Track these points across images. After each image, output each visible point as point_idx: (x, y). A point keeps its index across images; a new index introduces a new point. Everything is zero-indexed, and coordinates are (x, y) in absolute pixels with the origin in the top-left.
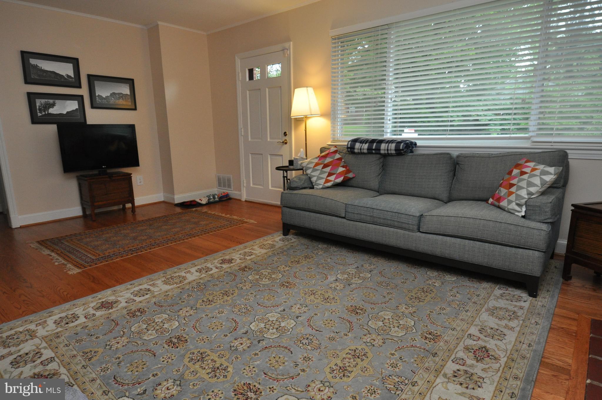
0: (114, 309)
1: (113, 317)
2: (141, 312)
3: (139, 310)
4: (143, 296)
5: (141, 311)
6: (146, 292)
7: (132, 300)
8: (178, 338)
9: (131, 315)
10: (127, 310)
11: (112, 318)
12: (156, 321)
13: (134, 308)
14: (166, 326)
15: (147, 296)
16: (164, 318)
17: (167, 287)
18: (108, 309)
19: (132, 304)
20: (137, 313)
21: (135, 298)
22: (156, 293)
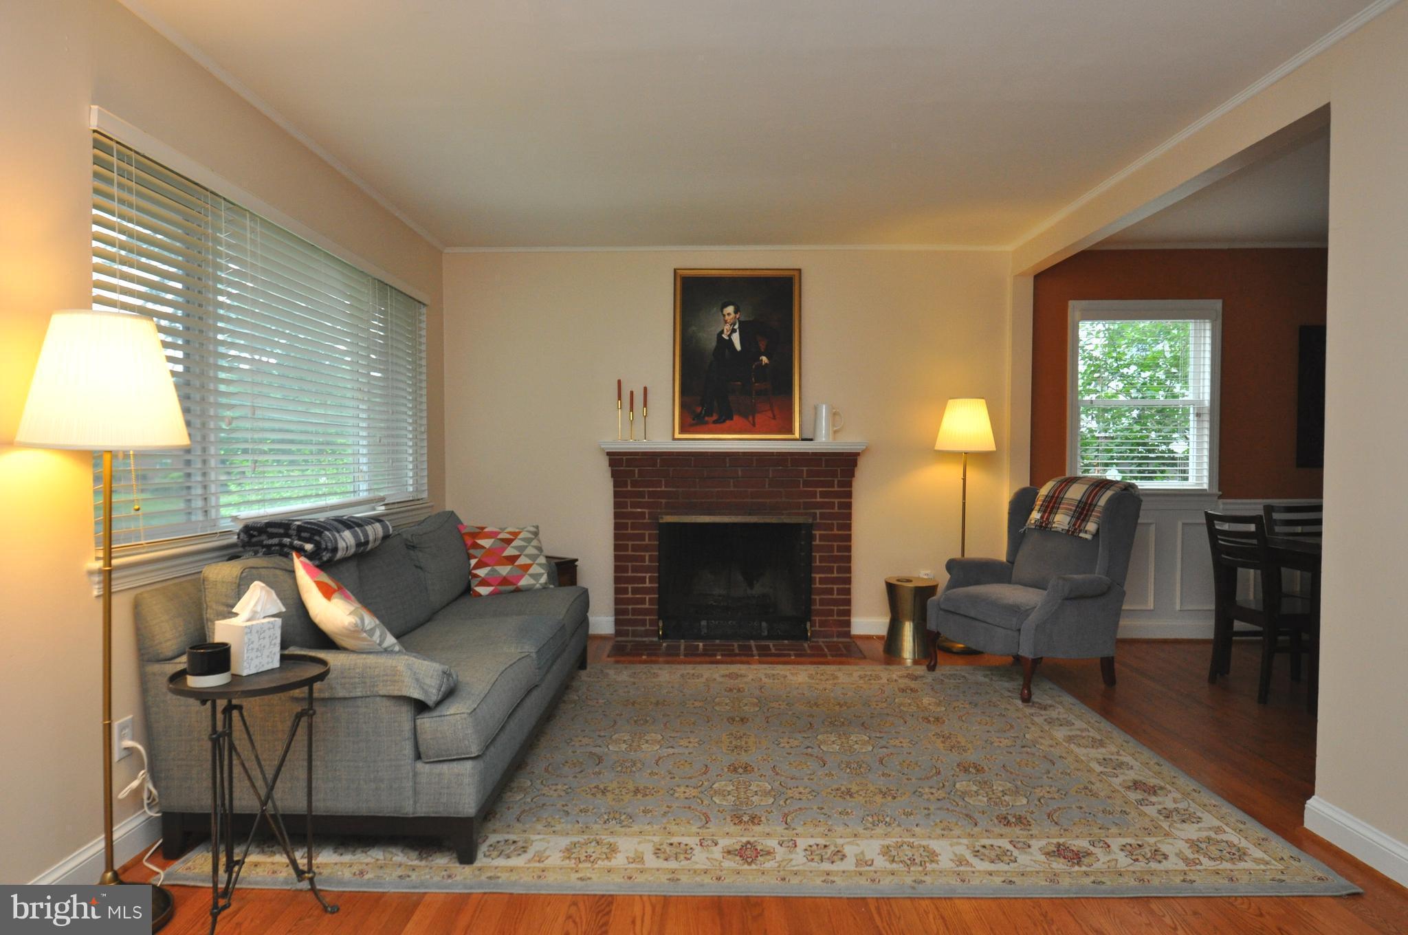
0: (1055, 841)
1: (1055, 830)
2: (1005, 818)
3: (1008, 824)
4: (992, 846)
5: (1004, 820)
6: (982, 850)
7: (1019, 845)
8: (966, 770)
9: (1025, 822)
10: (1030, 832)
11: (1057, 828)
12: (985, 799)
13: (1017, 831)
14: (975, 788)
15: (987, 842)
16: (974, 798)
17: (935, 845)
18: (1067, 846)
19: (1018, 837)
20: (1014, 820)
21: (1010, 847)
22: (965, 841)
